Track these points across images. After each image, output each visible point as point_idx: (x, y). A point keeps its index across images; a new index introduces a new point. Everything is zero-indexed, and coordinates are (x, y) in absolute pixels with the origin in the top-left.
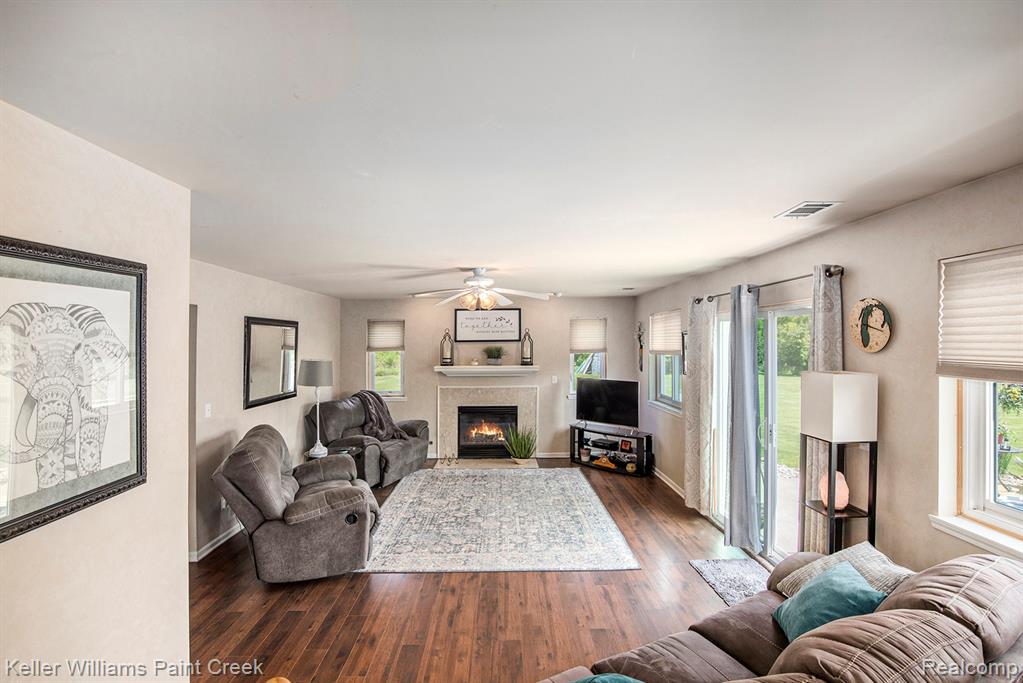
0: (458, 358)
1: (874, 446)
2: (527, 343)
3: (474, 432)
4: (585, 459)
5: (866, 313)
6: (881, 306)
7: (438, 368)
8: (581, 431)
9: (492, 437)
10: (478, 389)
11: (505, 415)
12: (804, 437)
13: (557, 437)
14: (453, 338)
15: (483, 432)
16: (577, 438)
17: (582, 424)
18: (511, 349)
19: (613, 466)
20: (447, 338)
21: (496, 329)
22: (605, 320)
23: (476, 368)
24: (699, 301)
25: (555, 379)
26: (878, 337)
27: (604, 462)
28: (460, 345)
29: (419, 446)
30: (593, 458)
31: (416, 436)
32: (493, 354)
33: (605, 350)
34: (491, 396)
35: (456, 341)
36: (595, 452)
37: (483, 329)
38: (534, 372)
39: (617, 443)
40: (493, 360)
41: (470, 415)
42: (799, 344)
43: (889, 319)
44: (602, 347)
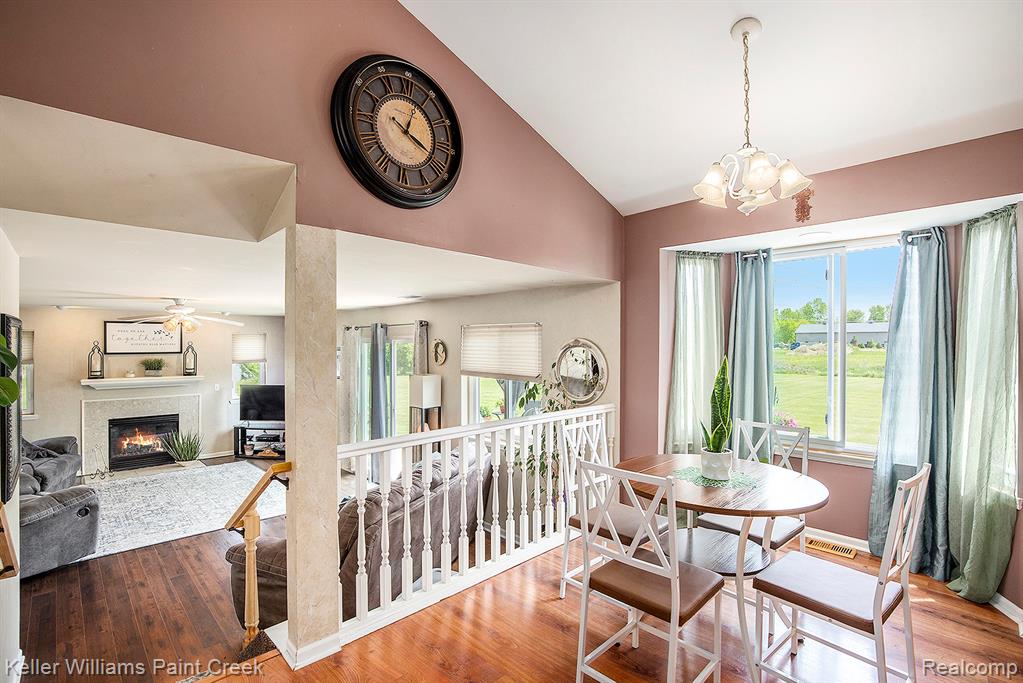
0: (109, 370)
1: (440, 408)
2: (190, 356)
3: (125, 443)
4: (249, 453)
5: (437, 346)
6: (442, 343)
7: (85, 382)
8: (244, 430)
9: (148, 447)
10: (133, 400)
11: (165, 424)
12: (411, 408)
13: (220, 438)
14: (102, 350)
15: (136, 442)
16: (241, 436)
17: (244, 424)
18: (173, 361)
19: (276, 455)
20: (96, 350)
21: (153, 342)
22: (265, 335)
23: (132, 380)
24: (348, 328)
25: (217, 387)
26: (441, 359)
27: (268, 452)
28: (110, 358)
29: (73, 462)
30: (256, 452)
31: (65, 453)
32: (152, 366)
33: (265, 360)
34: (149, 406)
35: (106, 353)
36: (258, 446)
37: (139, 342)
38: (197, 382)
39: (279, 436)
40: (152, 372)
41: (121, 427)
42: (405, 348)
43: (445, 350)
44: (261, 357)
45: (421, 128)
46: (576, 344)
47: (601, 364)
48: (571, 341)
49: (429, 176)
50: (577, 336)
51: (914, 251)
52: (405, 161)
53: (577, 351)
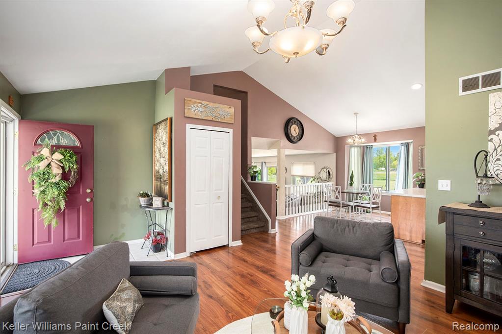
45: (297, 130)
46: (325, 168)
47: (331, 173)
48: (323, 167)
49: (296, 138)
50: (325, 166)
51: (403, 147)
52: (293, 135)
53: (325, 170)
